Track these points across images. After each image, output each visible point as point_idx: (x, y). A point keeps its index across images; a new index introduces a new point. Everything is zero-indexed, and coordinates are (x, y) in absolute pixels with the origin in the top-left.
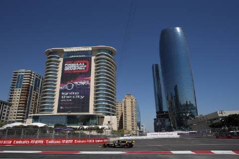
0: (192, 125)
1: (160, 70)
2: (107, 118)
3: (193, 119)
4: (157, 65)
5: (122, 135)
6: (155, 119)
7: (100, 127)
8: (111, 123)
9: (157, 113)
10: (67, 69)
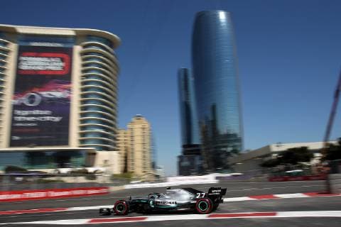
0: (234, 164)
1: (191, 79)
2: (102, 155)
3: (235, 155)
4: (185, 70)
5: (128, 182)
6: (180, 157)
7: (91, 170)
8: (109, 163)
9: (184, 146)
10: (24, 67)
